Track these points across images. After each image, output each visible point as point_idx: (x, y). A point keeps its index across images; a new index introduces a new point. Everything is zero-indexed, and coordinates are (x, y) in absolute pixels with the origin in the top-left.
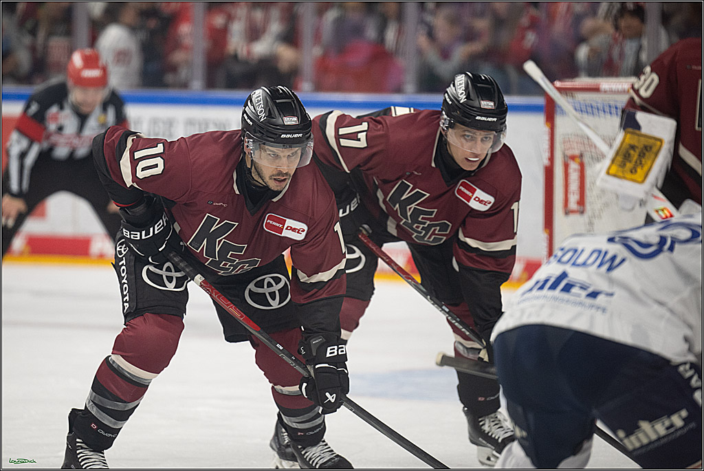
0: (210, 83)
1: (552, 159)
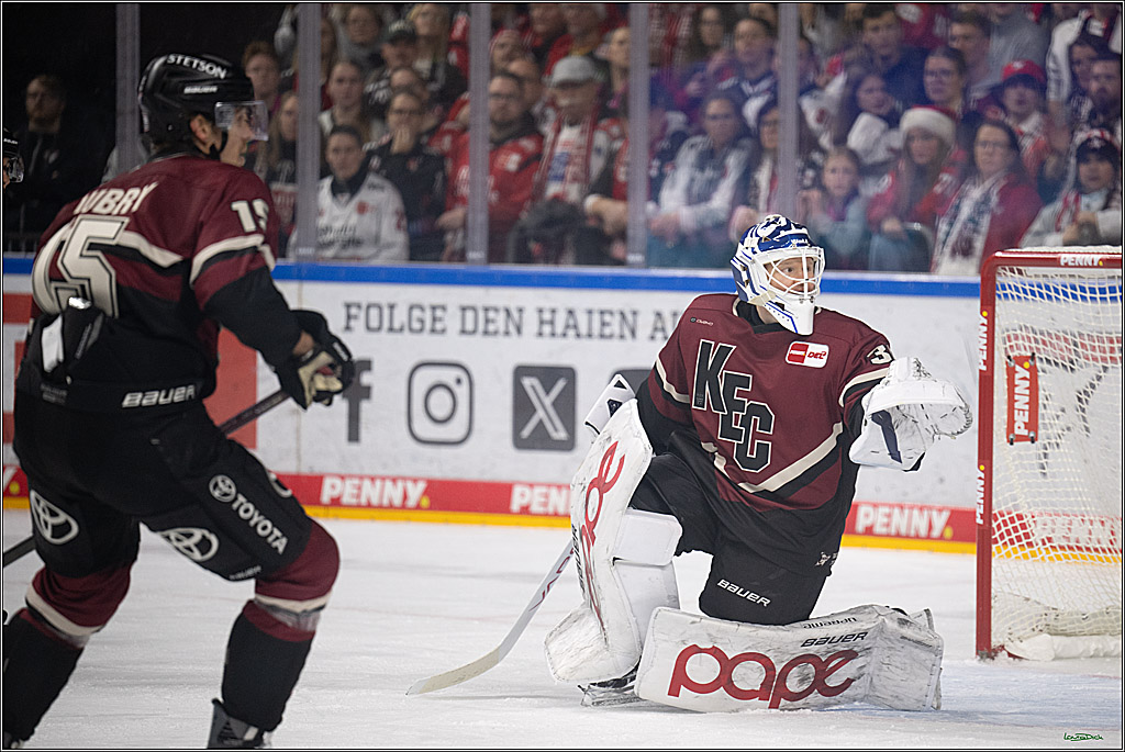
0: (495, 255)
1: (990, 362)
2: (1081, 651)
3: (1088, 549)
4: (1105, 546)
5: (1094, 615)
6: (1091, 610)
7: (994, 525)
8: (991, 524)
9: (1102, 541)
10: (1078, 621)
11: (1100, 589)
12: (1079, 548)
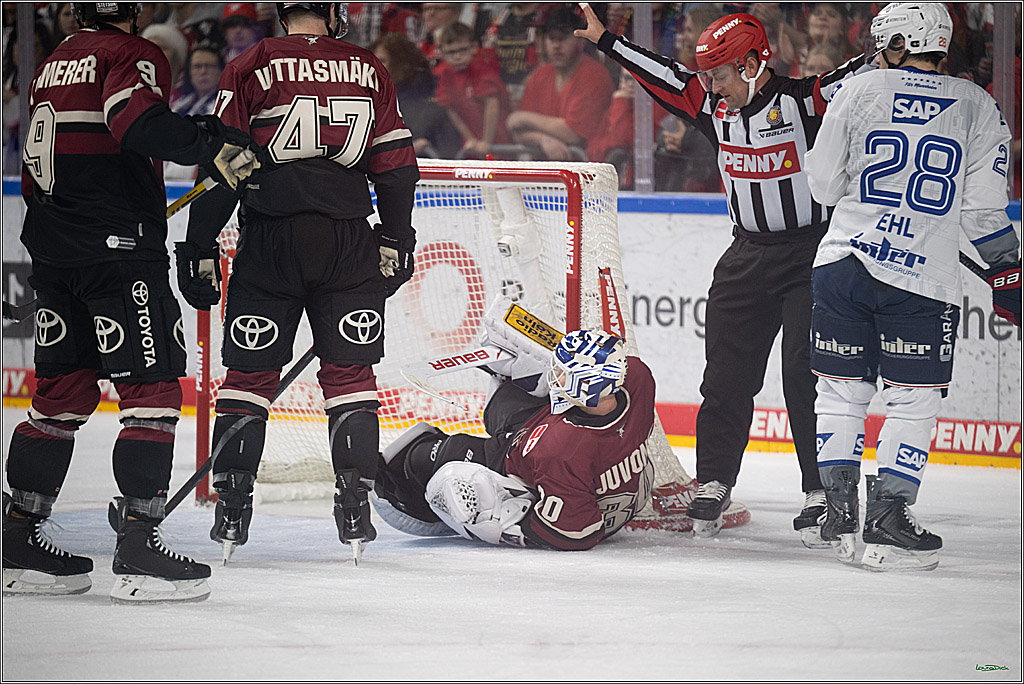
2: (284, 496)
3: (290, 410)
4: (303, 408)
5: (295, 466)
6: (293, 461)
7: (212, 392)
8: (208, 391)
9: (302, 404)
10: (282, 471)
11: (300, 444)
12: (283, 410)
